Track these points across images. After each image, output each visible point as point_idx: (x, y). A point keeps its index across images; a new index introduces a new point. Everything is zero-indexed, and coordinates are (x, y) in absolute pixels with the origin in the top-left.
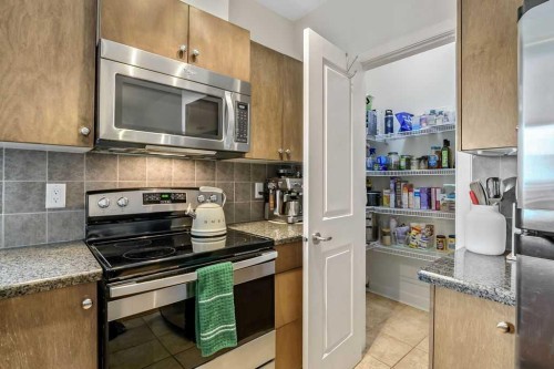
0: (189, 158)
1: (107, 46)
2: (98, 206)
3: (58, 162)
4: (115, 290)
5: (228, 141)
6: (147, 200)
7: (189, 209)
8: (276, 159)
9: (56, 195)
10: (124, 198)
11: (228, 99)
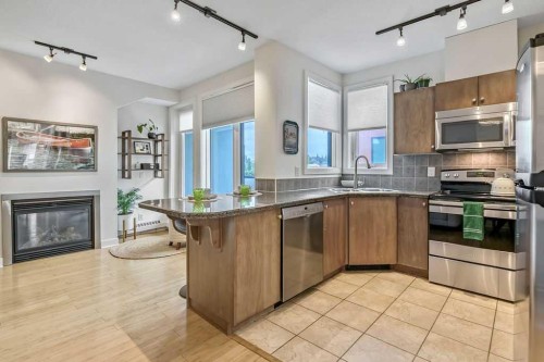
1: (438, 114)
2: (445, 176)
3: (431, 159)
4: (431, 201)
5: (505, 140)
6: (469, 175)
9: (431, 172)
11: (507, 118)
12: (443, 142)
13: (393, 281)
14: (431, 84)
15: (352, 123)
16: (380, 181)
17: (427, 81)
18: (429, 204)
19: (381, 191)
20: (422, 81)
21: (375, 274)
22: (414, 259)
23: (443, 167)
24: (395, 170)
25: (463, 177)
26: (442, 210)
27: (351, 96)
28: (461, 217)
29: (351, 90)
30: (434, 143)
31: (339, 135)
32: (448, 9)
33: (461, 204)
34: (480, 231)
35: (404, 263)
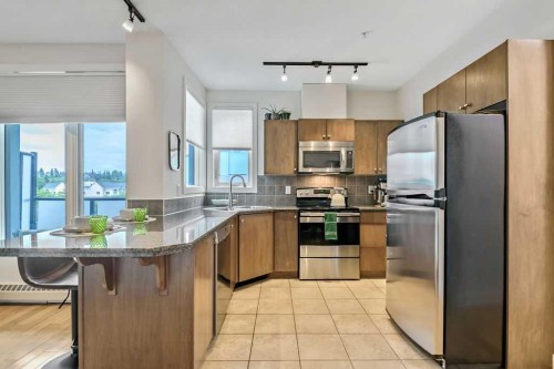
0: (331, 176)
1: (301, 143)
2: (300, 194)
3: (288, 179)
4: (302, 214)
5: (343, 168)
6: (316, 192)
7: (329, 196)
8: (373, 173)
9: (288, 190)
10: (308, 191)
11: (343, 152)
12: (305, 166)
13: (277, 287)
14: (291, 118)
15: (217, 141)
16: (245, 198)
17: (289, 114)
18: (299, 216)
19: (254, 208)
20: (285, 114)
21: (259, 285)
22: (288, 264)
23: (297, 186)
24: (259, 189)
25: (311, 194)
26: (308, 220)
27: (216, 113)
28: (323, 224)
29: (216, 108)
30: (297, 166)
31: (202, 152)
32: (320, 63)
33: (323, 214)
34: (336, 233)
35: (279, 269)
